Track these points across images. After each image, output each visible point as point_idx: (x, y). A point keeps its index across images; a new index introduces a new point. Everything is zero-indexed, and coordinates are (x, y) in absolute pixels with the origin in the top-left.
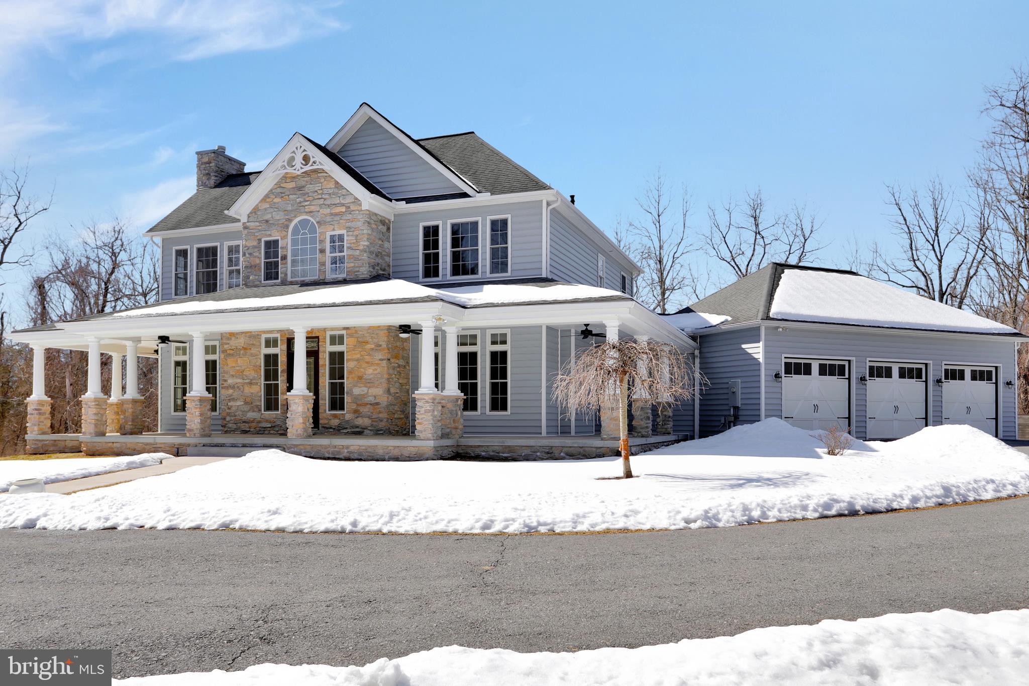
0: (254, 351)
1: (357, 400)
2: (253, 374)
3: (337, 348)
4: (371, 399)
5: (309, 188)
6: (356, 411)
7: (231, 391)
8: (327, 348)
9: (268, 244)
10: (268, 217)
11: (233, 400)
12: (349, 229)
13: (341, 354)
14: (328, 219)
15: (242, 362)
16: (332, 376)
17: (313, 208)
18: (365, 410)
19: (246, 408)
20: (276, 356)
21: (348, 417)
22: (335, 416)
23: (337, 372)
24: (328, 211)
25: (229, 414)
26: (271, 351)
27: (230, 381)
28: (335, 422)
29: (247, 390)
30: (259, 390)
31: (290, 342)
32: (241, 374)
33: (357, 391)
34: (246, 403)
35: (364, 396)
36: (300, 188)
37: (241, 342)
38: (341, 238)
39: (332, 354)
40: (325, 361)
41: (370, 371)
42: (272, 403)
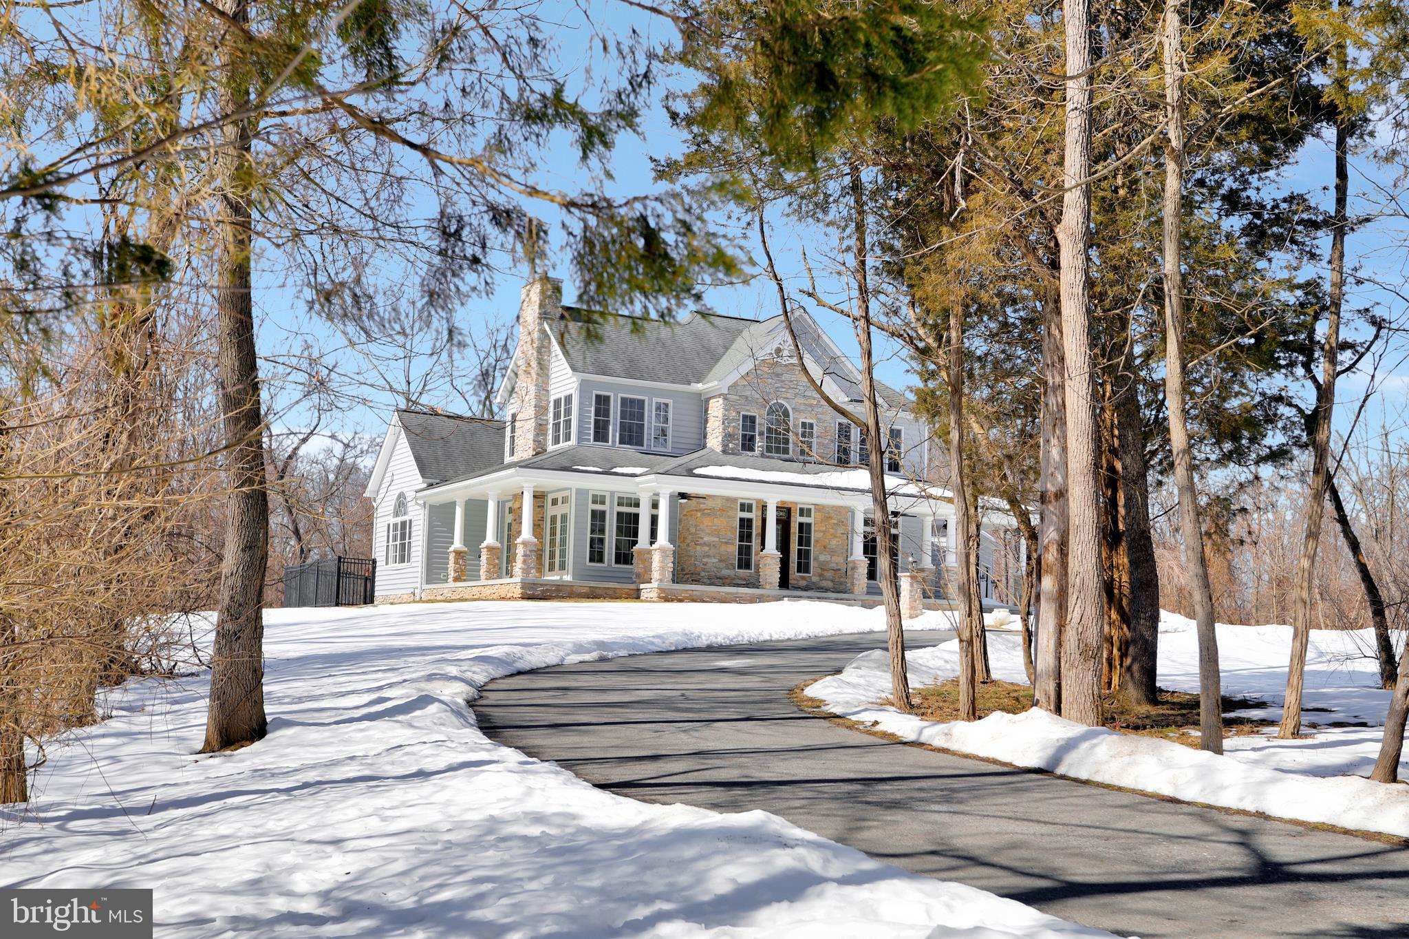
0: (731, 513)
1: (823, 567)
2: (730, 535)
3: (805, 520)
4: (834, 566)
5: (786, 377)
6: (821, 575)
7: (706, 549)
8: (796, 520)
9: (745, 417)
10: (748, 393)
11: (709, 556)
12: (819, 420)
13: (809, 525)
14: (802, 407)
15: (719, 522)
16: (800, 544)
17: (788, 395)
18: (828, 574)
19: (722, 565)
20: (750, 521)
21: (815, 579)
22: (803, 578)
23: (804, 540)
24: (802, 400)
25: (704, 570)
26: (746, 515)
27: (706, 539)
28: (803, 583)
29: (723, 548)
30: (734, 549)
31: (764, 508)
32: (716, 533)
33: (822, 558)
34: (721, 561)
35: (827, 562)
36: (778, 375)
37: (718, 504)
38: (811, 426)
39: (801, 525)
40: (794, 529)
41: (834, 542)
42: (745, 563)
